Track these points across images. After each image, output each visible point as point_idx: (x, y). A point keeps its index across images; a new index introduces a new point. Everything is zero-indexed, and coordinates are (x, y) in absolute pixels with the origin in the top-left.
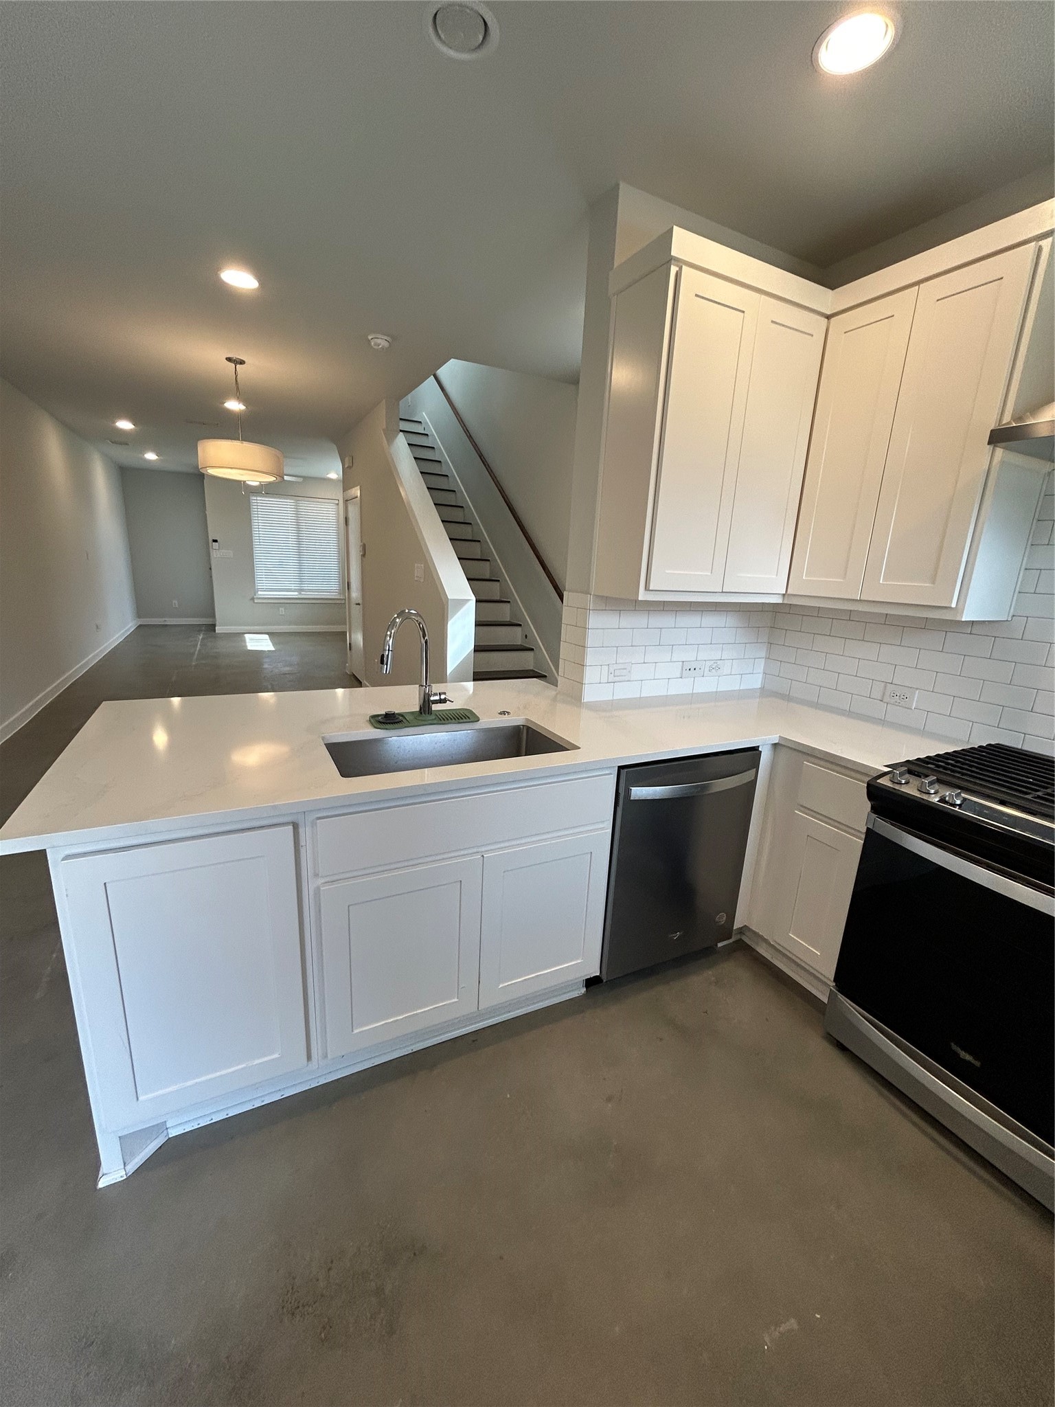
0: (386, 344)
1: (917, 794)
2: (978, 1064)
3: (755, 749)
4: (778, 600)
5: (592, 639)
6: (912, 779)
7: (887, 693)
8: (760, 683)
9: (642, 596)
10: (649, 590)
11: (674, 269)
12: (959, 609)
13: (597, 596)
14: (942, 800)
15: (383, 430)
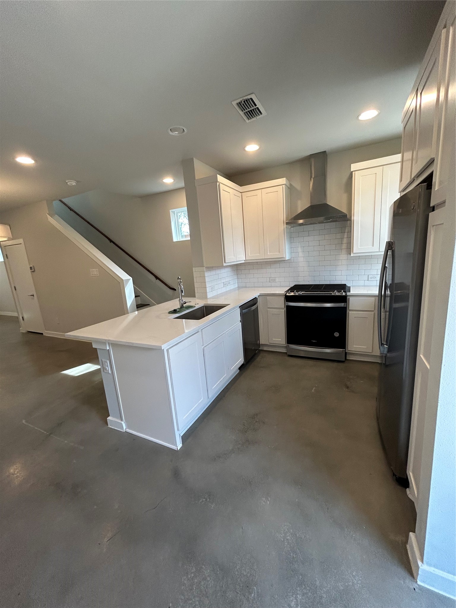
0: (75, 184)
1: (294, 294)
2: (316, 341)
3: (256, 297)
4: (243, 262)
5: (207, 279)
6: (292, 293)
7: (271, 280)
8: (237, 286)
9: (224, 265)
10: (226, 263)
11: (218, 184)
12: (285, 258)
13: (206, 267)
14: (299, 294)
15: (48, 214)
